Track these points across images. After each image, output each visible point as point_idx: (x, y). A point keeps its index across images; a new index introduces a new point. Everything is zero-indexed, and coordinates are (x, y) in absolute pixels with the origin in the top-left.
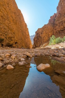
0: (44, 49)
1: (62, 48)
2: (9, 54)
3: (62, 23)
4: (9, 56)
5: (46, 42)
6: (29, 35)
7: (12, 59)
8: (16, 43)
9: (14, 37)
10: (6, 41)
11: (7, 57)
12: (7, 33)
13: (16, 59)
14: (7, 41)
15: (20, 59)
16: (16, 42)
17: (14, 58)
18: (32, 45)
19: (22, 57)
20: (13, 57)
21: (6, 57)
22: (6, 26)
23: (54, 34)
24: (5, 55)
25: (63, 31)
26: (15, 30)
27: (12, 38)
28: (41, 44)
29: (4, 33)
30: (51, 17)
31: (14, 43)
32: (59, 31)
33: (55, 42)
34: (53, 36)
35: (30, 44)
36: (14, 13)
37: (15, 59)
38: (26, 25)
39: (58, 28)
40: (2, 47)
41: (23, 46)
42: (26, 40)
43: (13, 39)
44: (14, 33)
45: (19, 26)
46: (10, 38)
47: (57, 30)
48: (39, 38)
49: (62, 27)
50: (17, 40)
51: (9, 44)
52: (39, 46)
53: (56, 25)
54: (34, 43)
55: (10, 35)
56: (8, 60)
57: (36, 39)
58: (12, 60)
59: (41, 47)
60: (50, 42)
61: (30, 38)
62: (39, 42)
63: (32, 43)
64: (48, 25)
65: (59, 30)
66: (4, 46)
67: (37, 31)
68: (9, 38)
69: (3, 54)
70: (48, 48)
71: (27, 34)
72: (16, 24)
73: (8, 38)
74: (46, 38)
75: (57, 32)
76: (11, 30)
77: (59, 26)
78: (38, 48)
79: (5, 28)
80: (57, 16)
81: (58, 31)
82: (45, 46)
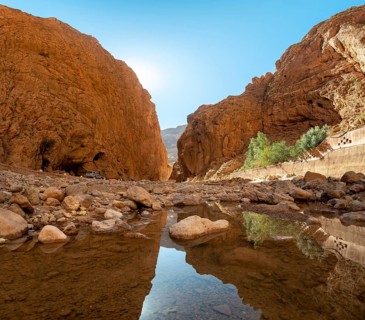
0: (224, 183)
1: (291, 179)
2: (60, 192)
3: (293, 101)
4: (58, 197)
5: (233, 157)
6: (156, 125)
7: (69, 211)
8: (97, 157)
9: (92, 135)
10: (59, 148)
11: (50, 200)
12: (67, 122)
13: (84, 212)
14: (65, 151)
15: (103, 214)
16: (97, 152)
17: (77, 206)
18: (171, 165)
19: (113, 205)
20: (71, 201)
21: (45, 200)
22: (70, 101)
23: (266, 128)
24: (42, 192)
25: (294, 122)
26: (98, 109)
27: (83, 137)
28: (212, 163)
29: (60, 123)
30: (254, 79)
31: (91, 159)
32: (283, 122)
33: (268, 158)
34: (259, 134)
35: (160, 160)
36: (99, 68)
37: (79, 210)
38: (145, 95)
39: (279, 113)
40: (42, 168)
41: (126, 172)
42: (145, 144)
43: (86, 140)
44: (94, 121)
45: (116, 99)
46: (78, 138)
47: (276, 117)
48: (202, 137)
49: (294, 111)
50: (103, 147)
51: (70, 159)
52: (202, 173)
53: (271, 104)
54: (181, 159)
55: (79, 128)
56: (51, 211)
57: (189, 143)
58: (68, 215)
59: (212, 174)
60: (248, 159)
61: (164, 136)
62: (201, 156)
63: (172, 156)
64: (242, 99)
65: (283, 119)
66: (50, 169)
67: (196, 112)
68: (72, 137)
69: (37, 190)
70: (238, 181)
71: (150, 122)
72: (105, 93)
73: (68, 138)
74: (234, 141)
75: (275, 125)
76: (85, 111)
77: (283, 107)
78: (195, 180)
79: (63, 108)
80: (276, 79)
81: (279, 120)
82: (226, 173)
